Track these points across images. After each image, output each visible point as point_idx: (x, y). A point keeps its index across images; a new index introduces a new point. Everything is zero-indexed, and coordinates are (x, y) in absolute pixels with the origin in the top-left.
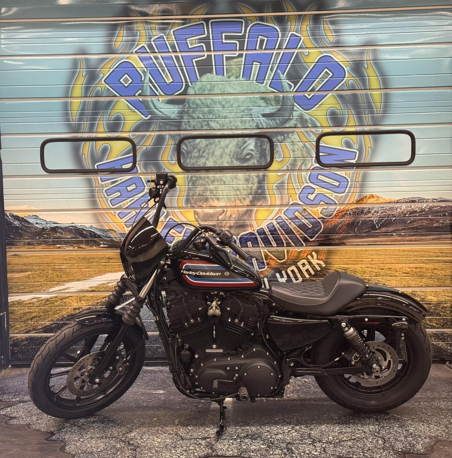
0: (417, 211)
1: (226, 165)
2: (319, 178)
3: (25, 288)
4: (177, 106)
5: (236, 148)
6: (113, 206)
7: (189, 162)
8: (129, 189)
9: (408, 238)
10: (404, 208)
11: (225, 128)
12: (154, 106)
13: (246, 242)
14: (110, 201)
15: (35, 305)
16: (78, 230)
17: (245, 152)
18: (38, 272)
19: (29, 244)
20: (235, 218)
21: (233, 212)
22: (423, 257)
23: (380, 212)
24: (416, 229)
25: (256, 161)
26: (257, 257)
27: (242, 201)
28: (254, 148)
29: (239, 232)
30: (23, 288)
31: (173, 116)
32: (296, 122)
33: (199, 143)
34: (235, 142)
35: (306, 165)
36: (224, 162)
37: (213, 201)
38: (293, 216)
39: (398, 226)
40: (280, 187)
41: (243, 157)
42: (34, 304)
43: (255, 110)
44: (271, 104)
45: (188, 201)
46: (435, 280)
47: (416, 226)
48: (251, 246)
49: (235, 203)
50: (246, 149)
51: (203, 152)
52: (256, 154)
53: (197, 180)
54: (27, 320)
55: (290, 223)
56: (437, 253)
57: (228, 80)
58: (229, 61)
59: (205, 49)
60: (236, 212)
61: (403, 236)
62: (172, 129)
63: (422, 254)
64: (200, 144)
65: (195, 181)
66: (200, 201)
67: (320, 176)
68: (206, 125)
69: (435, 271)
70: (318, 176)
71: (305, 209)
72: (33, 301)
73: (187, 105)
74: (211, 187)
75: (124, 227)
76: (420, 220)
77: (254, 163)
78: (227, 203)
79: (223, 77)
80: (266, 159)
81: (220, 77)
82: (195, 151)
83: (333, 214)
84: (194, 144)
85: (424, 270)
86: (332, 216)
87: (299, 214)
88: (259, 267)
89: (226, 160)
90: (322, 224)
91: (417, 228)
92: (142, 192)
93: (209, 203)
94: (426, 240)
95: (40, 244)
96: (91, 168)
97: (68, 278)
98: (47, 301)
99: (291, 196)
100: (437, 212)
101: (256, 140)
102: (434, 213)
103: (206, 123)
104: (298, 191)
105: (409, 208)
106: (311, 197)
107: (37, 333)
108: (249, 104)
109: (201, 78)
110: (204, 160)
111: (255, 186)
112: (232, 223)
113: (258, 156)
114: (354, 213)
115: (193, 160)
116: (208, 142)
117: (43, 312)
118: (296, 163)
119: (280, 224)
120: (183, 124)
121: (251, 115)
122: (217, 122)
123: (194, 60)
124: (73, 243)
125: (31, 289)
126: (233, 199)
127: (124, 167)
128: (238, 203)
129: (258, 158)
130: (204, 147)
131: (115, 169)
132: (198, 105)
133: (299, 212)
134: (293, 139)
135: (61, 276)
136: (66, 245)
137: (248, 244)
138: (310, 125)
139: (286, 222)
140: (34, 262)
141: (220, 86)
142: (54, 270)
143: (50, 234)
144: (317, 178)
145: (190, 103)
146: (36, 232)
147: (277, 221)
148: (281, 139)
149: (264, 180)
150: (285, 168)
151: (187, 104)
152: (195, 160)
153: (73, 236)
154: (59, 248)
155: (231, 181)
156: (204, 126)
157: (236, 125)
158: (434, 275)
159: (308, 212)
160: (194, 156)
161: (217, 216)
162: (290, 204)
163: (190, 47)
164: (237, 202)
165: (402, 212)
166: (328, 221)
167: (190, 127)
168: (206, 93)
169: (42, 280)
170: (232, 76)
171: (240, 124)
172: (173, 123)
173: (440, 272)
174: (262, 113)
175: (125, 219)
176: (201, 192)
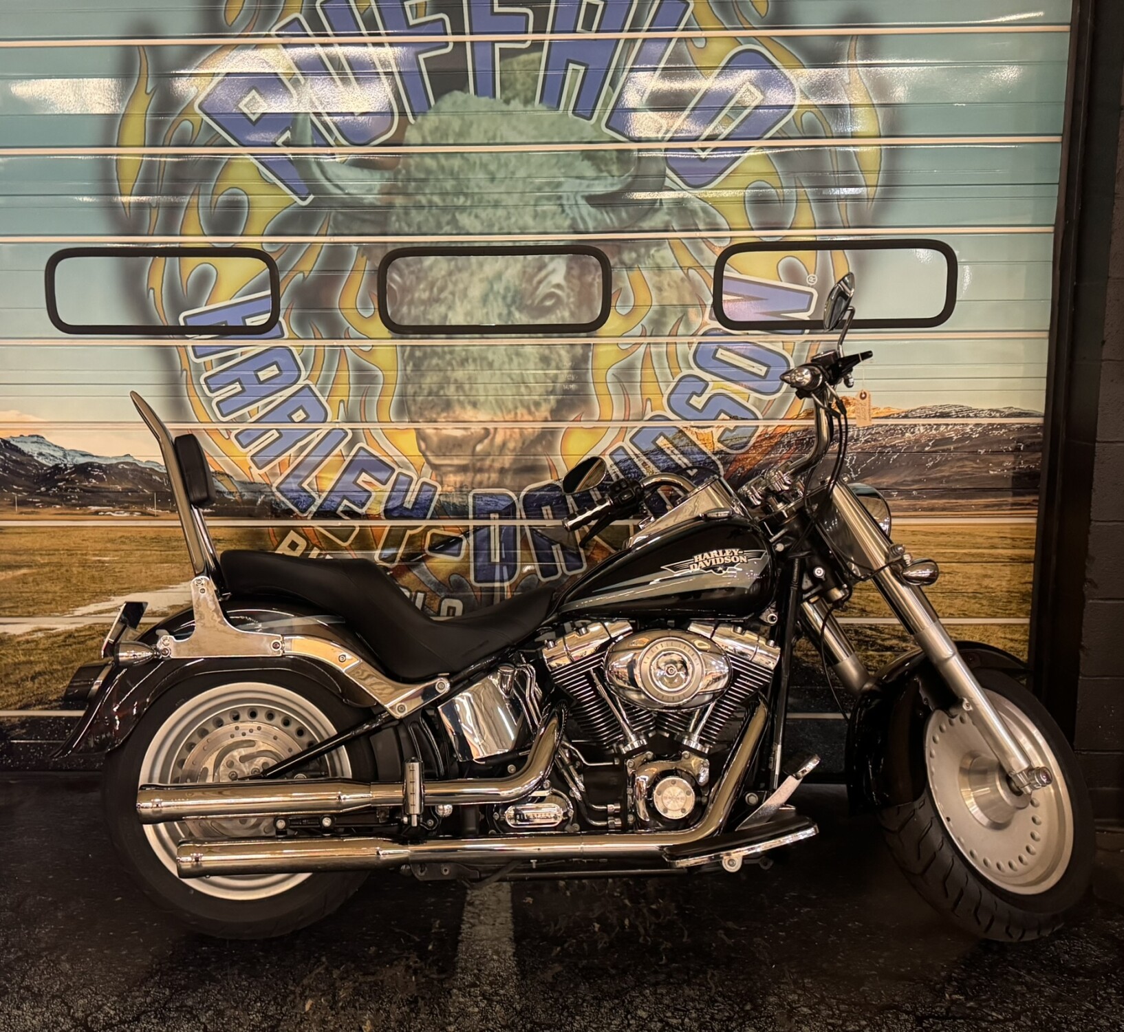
0: (952, 438)
1: (495, 322)
2: (718, 355)
3: (17, 607)
4: (377, 175)
5: (521, 281)
6: (224, 416)
7: (408, 315)
8: (263, 375)
9: (925, 503)
10: (922, 431)
11: (496, 229)
12: (323, 172)
13: (539, 507)
14: (218, 404)
15: (41, 646)
16: (142, 472)
17: (543, 290)
18: (47, 569)
19: (22, 503)
20: (514, 450)
21: (511, 436)
22: (958, 547)
23: (863, 440)
24: (947, 482)
25: (567, 314)
26: (564, 543)
27: (533, 409)
28: (563, 282)
29: (525, 483)
30: (12, 605)
31: (370, 198)
32: (667, 218)
33: (431, 268)
34: (519, 266)
35: (688, 325)
36: (490, 314)
37: (463, 407)
38: (653, 447)
39: (903, 475)
40: (625, 376)
41: (536, 302)
42: (37, 645)
43: (569, 186)
44: (609, 172)
45: (403, 408)
46: (984, 602)
47: (947, 474)
48: (551, 516)
49: (516, 414)
50: (544, 283)
51: (441, 290)
52: (568, 297)
53: (425, 356)
54: (22, 680)
55: (644, 464)
56: (991, 538)
57: (504, 107)
58: (508, 60)
59: (449, 30)
60: (517, 436)
61: (915, 498)
62: (367, 231)
63: (958, 541)
64: (435, 270)
65: (419, 358)
66: (432, 408)
67: (720, 351)
68: (448, 223)
69: (986, 582)
70: (716, 351)
71: (681, 431)
72: (35, 636)
73: (404, 172)
74: (460, 374)
75: (250, 468)
76: (959, 460)
77: (563, 318)
78: (495, 414)
79: (492, 100)
80: (591, 308)
81: (484, 99)
82: (422, 286)
83: (748, 442)
84: (420, 271)
85: (961, 579)
86: (747, 448)
87: (665, 441)
88: (567, 566)
89: (496, 311)
90: (721, 467)
91: (948, 479)
92: (295, 383)
93: (454, 412)
94: (967, 508)
95: (50, 504)
96: (170, 323)
97: (117, 585)
98: (70, 636)
99: (649, 399)
100: (999, 441)
101: (570, 260)
102: (992, 443)
103: (449, 217)
104: (668, 386)
105: (934, 432)
106: (698, 402)
107: (46, 709)
108: (555, 171)
109: (440, 103)
110: (443, 309)
111: (564, 374)
112: (507, 460)
113: (572, 300)
114: (800, 442)
115: (416, 307)
116: (453, 263)
117: (60, 663)
118: (664, 319)
119: (621, 465)
120: (394, 218)
121: (560, 198)
122: (477, 216)
123: (421, 57)
124: (129, 502)
125: (31, 609)
126: (510, 406)
127: (249, 322)
128: (522, 415)
129: (572, 306)
130: (443, 277)
131: (226, 327)
132: (428, 171)
133: (666, 438)
134: (659, 261)
135: (101, 579)
136: (113, 506)
137: (544, 512)
138: (701, 227)
139: (636, 460)
140: (37, 546)
141: (484, 125)
142: (84, 564)
143: (73, 481)
144: (714, 357)
145: (409, 165)
146: (38, 475)
147: (613, 459)
148: (631, 259)
149: (585, 359)
150: (638, 330)
151: (405, 168)
152: (422, 308)
153: (129, 486)
154: (97, 513)
155: (506, 360)
156: (444, 224)
157: (521, 223)
158: (982, 590)
159: (688, 438)
160: (419, 297)
161: (472, 443)
162: (647, 418)
163: (412, 22)
164: (519, 412)
165: (917, 441)
166: (735, 460)
167: (409, 225)
168: (451, 141)
169: (57, 589)
170: (514, 98)
171: (530, 222)
172: (367, 217)
173: (998, 583)
174: (586, 194)
175: (254, 448)
176: (435, 388)
